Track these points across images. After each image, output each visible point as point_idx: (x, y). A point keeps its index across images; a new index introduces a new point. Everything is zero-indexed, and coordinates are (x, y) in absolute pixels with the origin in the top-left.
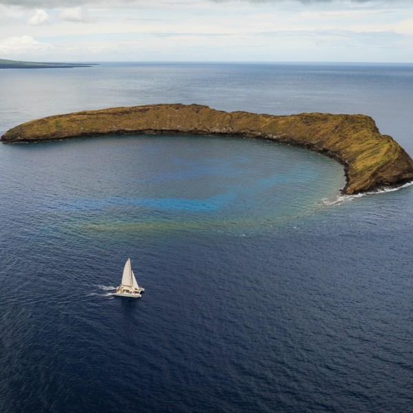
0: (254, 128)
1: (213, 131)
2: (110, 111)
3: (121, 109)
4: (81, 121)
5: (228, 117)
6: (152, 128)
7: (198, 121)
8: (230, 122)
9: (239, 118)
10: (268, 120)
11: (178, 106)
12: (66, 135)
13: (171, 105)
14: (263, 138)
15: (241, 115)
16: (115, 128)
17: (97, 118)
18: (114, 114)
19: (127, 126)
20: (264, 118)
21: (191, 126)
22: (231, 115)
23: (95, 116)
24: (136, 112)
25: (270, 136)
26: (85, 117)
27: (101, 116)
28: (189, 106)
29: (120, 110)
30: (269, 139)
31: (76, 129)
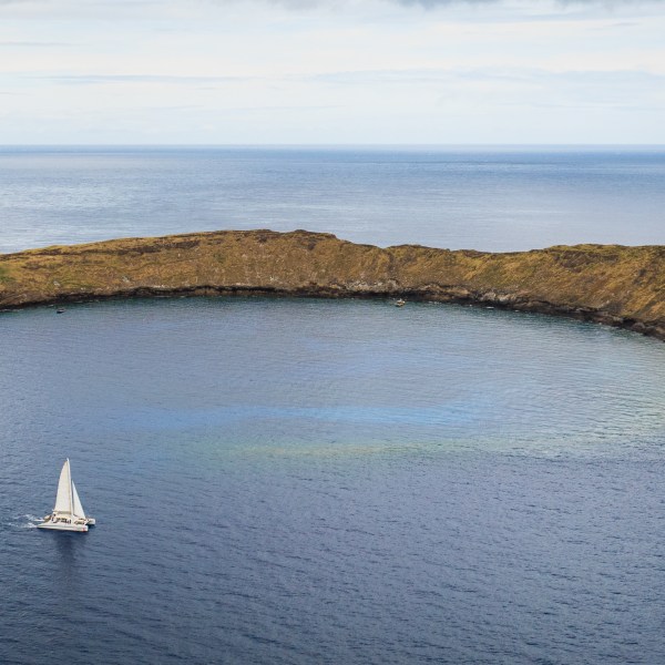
0: (448, 281)
1: (355, 289)
2: (112, 247)
3: (134, 242)
4: (52, 268)
5: (384, 257)
6: (212, 283)
7: (317, 267)
8: (390, 268)
9: (409, 259)
10: (478, 262)
11: (264, 236)
12: (26, 299)
13: (247, 234)
14: (475, 302)
15: (412, 253)
16: (128, 285)
17: (85, 262)
18: (122, 253)
19: (155, 280)
20: (469, 259)
21: (302, 280)
22: (390, 252)
23: (80, 259)
24: (168, 247)
25: (492, 296)
26: (59, 259)
27: (93, 257)
28: (290, 235)
29: (133, 245)
30: (488, 303)
31: (43, 285)
